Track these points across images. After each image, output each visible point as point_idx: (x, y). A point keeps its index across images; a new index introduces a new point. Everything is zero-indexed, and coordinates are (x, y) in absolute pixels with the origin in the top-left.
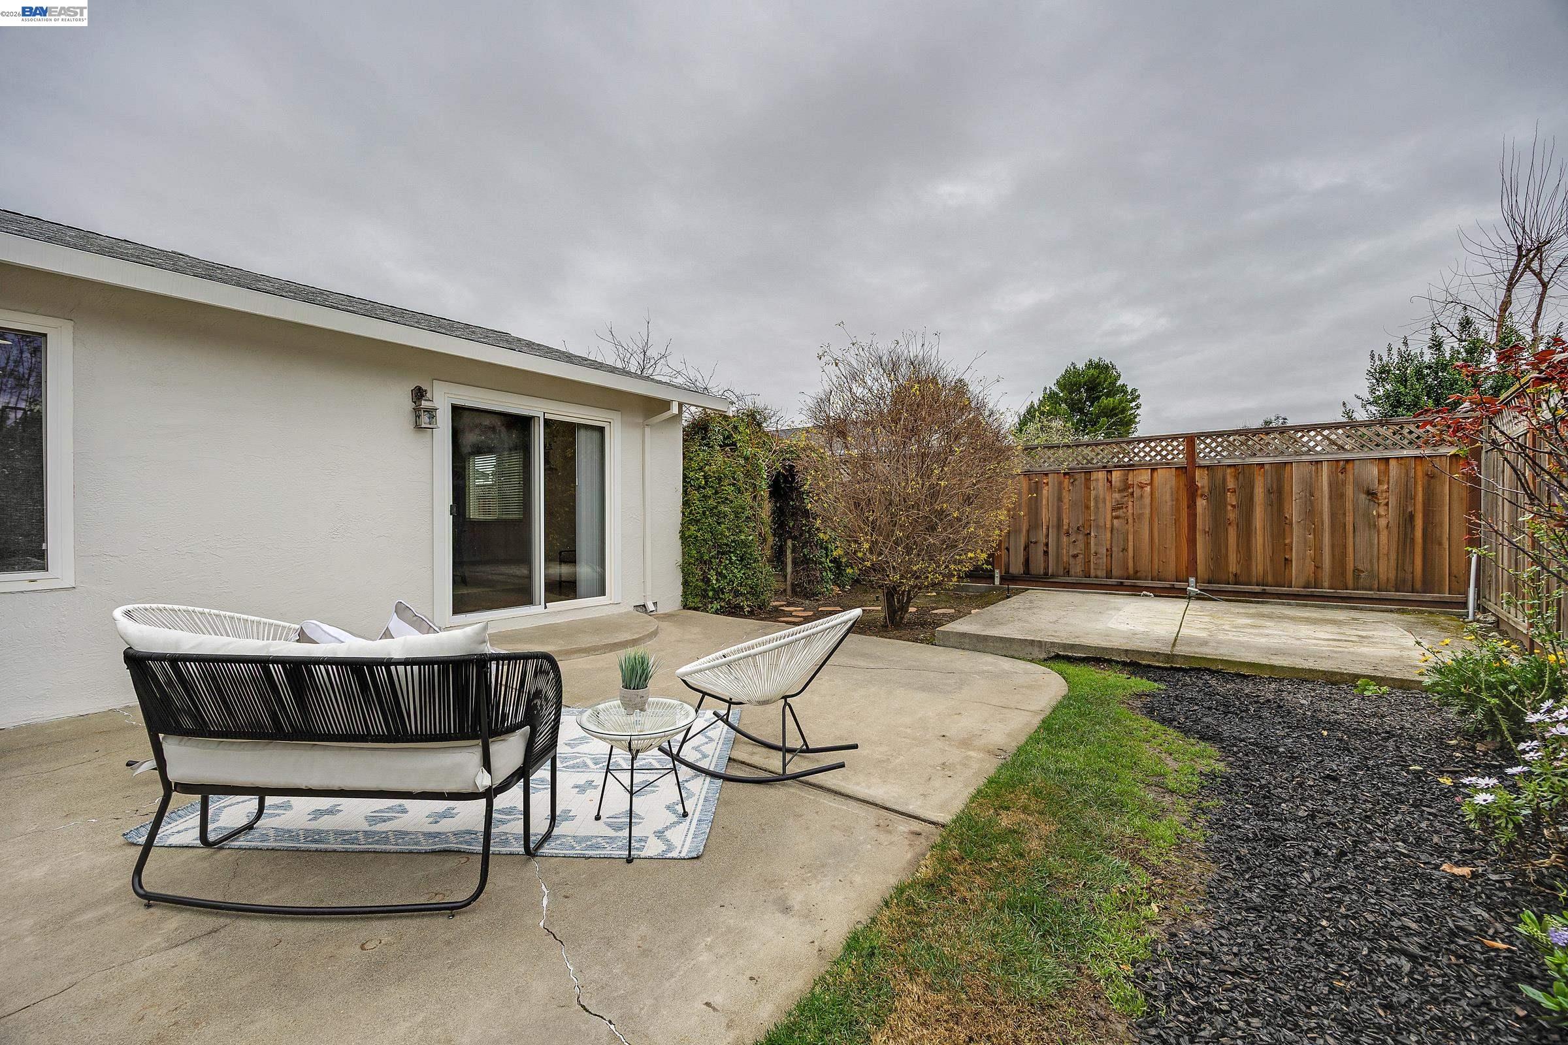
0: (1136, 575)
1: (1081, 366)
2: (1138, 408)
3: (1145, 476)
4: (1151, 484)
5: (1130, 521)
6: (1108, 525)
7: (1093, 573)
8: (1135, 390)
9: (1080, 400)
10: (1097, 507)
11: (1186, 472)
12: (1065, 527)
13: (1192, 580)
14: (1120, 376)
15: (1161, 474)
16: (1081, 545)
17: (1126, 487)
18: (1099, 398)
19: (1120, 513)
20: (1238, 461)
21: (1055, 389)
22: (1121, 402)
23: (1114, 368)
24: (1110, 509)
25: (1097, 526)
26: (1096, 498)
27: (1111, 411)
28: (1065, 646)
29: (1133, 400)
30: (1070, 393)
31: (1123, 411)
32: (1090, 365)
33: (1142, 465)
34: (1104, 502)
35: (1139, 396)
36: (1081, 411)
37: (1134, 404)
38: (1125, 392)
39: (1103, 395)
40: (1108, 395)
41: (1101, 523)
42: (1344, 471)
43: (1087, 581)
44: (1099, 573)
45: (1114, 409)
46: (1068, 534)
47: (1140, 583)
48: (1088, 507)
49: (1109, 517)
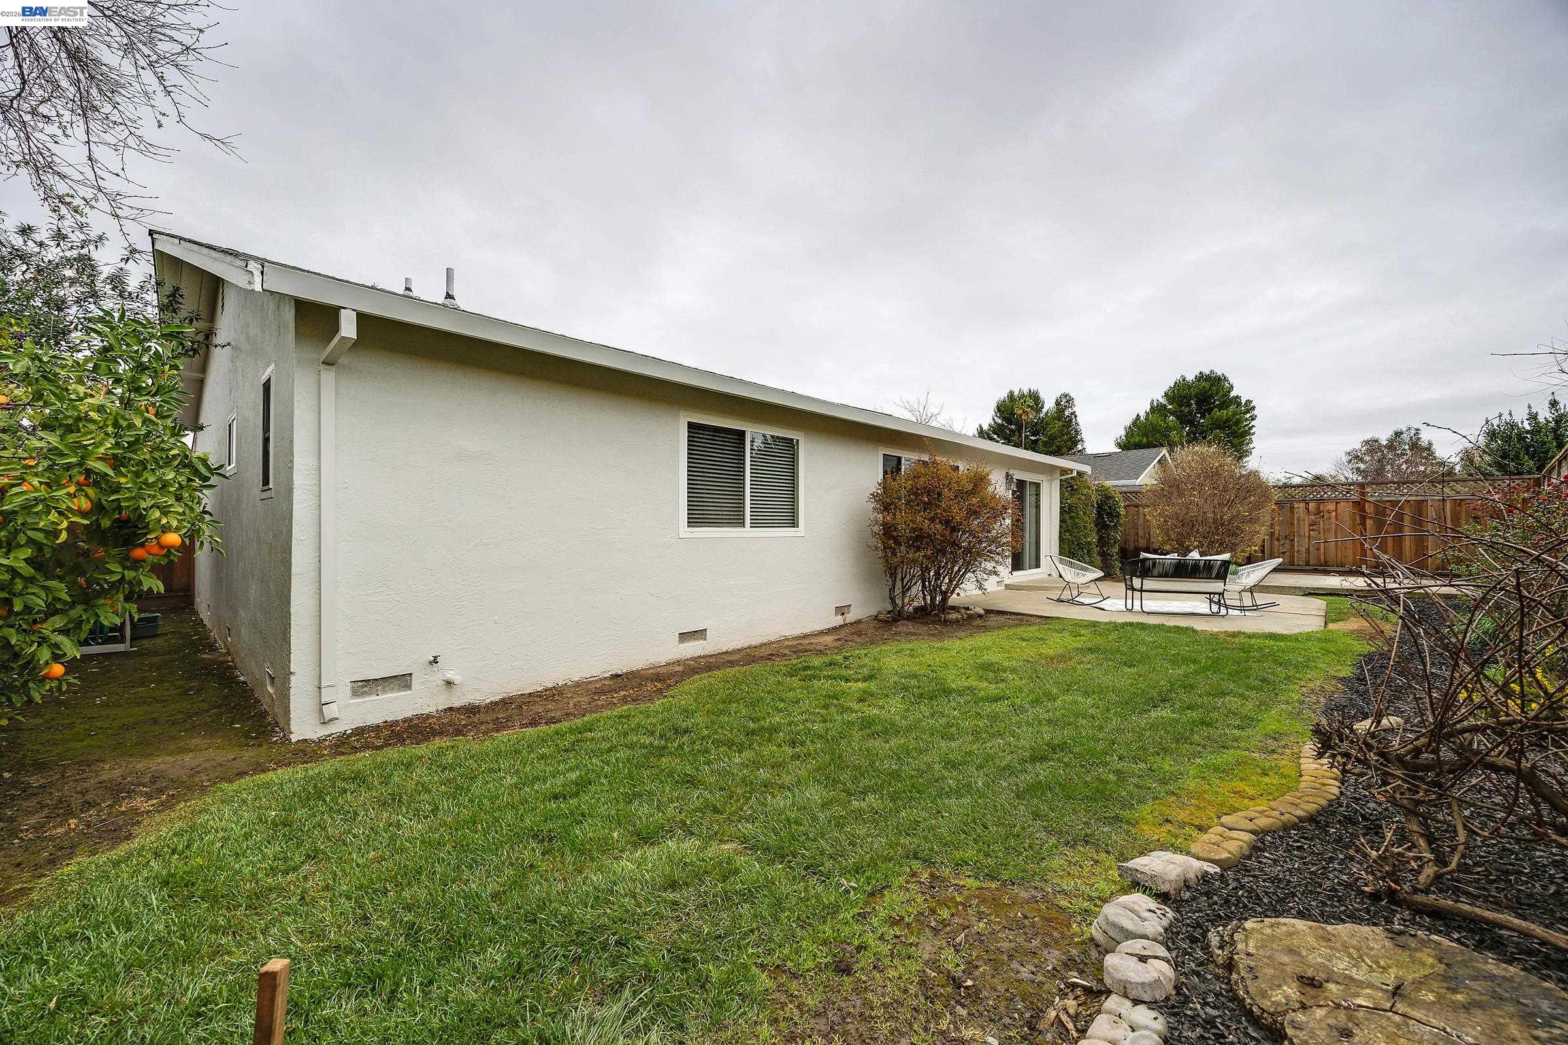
0: (1326, 563)
1: (1190, 377)
2: (1253, 419)
3: (1331, 506)
4: (1336, 511)
5: (1322, 532)
6: (1307, 534)
7: (1296, 563)
8: (1249, 402)
9: (1190, 413)
10: (1298, 523)
11: (1360, 505)
12: (1276, 536)
13: (1364, 566)
14: (1232, 387)
15: (1342, 505)
16: (1287, 546)
17: (1318, 512)
18: (1210, 410)
19: (1314, 527)
20: (1394, 499)
21: (1163, 401)
22: (1235, 414)
23: (1226, 379)
24: (1307, 526)
25: (1299, 535)
26: (1298, 519)
27: (1224, 423)
28: (1314, 589)
29: (1248, 411)
30: (1181, 406)
31: (1238, 422)
32: (1201, 377)
33: (1329, 500)
34: (1304, 520)
35: (1254, 408)
36: (1191, 423)
37: (1248, 415)
38: (1239, 404)
39: (1215, 407)
40: (1220, 407)
41: (1302, 533)
42: (1460, 505)
43: (1293, 568)
44: (1301, 563)
45: (1227, 420)
46: (1278, 540)
47: (1329, 568)
48: (1292, 524)
49: (1307, 530)
